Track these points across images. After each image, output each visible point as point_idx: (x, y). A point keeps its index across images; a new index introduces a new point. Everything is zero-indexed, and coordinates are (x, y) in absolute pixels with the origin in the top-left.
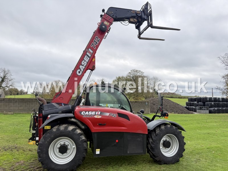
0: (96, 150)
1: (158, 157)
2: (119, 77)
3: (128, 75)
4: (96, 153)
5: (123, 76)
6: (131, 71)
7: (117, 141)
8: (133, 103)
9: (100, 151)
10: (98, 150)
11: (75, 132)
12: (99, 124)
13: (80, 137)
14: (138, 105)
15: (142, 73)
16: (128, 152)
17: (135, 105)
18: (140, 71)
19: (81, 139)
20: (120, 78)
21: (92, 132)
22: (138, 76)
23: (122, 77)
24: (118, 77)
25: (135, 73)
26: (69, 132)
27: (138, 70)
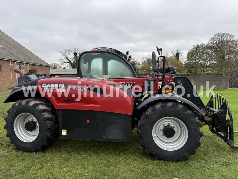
0: (62, 130)
1: (149, 148)
2: (198, 45)
3: (210, 41)
4: (63, 135)
5: (204, 43)
6: (215, 35)
7: (88, 121)
8: (203, 76)
9: (67, 132)
10: (64, 130)
11: (36, 108)
12: (64, 100)
13: (42, 114)
14: (211, 78)
15: (231, 37)
16: (104, 137)
17: (206, 78)
18: (228, 34)
19: (43, 116)
20: (199, 47)
21: (56, 109)
22: (225, 41)
23: (202, 45)
24: (196, 46)
25: (221, 37)
26: (30, 107)
27: (225, 33)
